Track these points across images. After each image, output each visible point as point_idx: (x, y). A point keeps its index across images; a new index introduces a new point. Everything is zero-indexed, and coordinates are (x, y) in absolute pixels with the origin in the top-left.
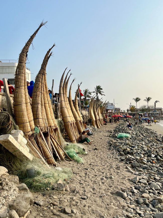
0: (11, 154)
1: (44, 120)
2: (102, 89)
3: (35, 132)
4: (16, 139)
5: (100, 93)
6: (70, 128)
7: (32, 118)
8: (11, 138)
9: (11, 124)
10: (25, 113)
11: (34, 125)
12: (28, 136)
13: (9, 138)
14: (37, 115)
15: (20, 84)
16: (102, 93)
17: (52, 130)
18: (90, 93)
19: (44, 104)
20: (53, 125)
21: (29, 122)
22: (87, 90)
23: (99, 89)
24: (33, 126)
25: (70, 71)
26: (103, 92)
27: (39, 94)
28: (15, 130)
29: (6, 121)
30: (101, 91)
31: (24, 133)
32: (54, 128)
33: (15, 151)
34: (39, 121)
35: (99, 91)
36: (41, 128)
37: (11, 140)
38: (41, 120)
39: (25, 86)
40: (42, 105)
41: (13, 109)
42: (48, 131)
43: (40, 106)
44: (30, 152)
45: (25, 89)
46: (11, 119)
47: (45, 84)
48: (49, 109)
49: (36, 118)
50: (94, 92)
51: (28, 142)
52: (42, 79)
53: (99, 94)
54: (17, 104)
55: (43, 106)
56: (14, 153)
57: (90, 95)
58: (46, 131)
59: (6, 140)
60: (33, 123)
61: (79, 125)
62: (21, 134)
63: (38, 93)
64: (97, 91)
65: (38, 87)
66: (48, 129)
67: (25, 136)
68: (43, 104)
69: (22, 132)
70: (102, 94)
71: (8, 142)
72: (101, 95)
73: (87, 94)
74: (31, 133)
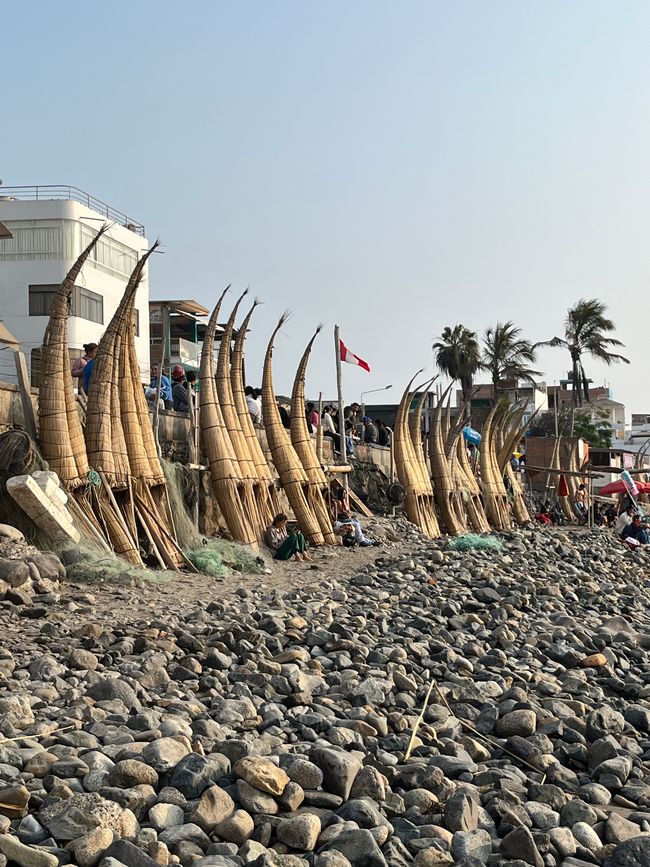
0: (32, 521)
1: (119, 457)
2: (608, 325)
3: (88, 482)
4: (43, 487)
5: (596, 347)
6: (234, 500)
7: (83, 448)
8: (31, 483)
9: (33, 457)
10: (65, 434)
11: (87, 465)
12: (71, 487)
13: (27, 483)
14: (97, 441)
15: (54, 367)
16: (610, 349)
17: (144, 487)
18: (527, 351)
19: (121, 413)
20: (149, 473)
21: (75, 456)
22: (507, 327)
23: (587, 323)
24: (85, 467)
25: (245, 293)
26: (614, 342)
27: (106, 387)
28: (40, 472)
29: (21, 448)
30: (605, 334)
31: (61, 479)
32: (153, 482)
33: (40, 515)
34: (101, 456)
35: (589, 333)
36: (106, 476)
37: (31, 487)
38: (108, 457)
39: (64, 371)
40: (113, 416)
41: (37, 425)
42: (128, 486)
43: (106, 419)
44: (74, 523)
45: (65, 376)
46: (33, 445)
47: (130, 358)
48: (137, 428)
49: (94, 450)
50: (556, 342)
51: (69, 501)
52: (115, 346)
53: (586, 356)
54: (47, 412)
55: (118, 420)
56: (37, 521)
57: (524, 361)
58: (122, 486)
59: (22, 487)
60: (84, 458)
61: (299, 501)
62: (53, 481)
63: (103, 384)
64: (575, 337)
65: (103, 370)
66: (128, 482)
67: (64, 485)
68: (118, 414)
69: (55, 475)
70: (606, 357)
71: (26, 491)
72: (600, 360)
73: (508, 356)
74: (77, 482)
